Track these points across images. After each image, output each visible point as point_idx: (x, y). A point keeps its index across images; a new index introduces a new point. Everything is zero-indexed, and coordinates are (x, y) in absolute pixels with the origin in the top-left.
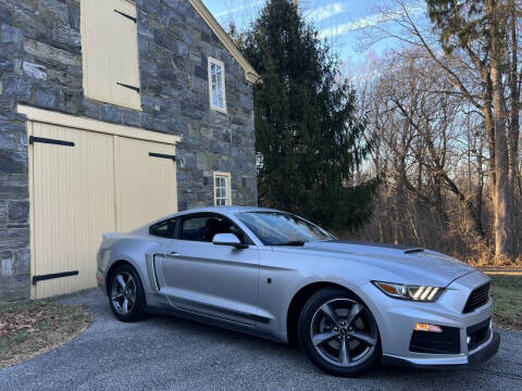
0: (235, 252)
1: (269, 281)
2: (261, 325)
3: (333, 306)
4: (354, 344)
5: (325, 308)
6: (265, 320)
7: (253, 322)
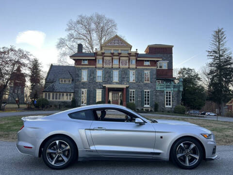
0: (138, 126)
1: (161, 137)
2: (155, 156)
3: (184, 144)
4: (190, 158)
5: (182, 144)
6: (159, 154)
7: (152, 155)
